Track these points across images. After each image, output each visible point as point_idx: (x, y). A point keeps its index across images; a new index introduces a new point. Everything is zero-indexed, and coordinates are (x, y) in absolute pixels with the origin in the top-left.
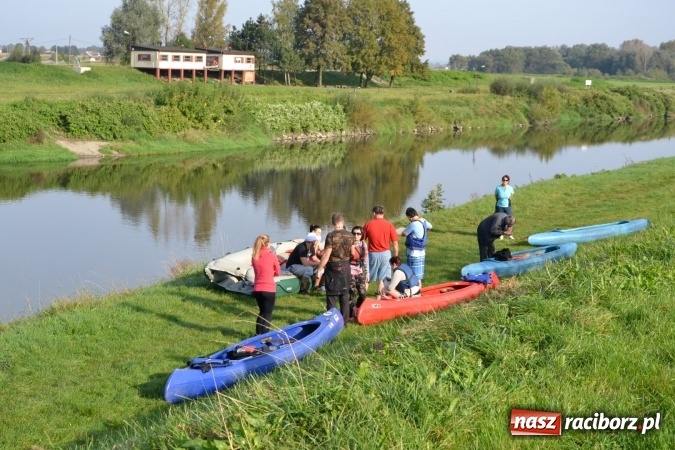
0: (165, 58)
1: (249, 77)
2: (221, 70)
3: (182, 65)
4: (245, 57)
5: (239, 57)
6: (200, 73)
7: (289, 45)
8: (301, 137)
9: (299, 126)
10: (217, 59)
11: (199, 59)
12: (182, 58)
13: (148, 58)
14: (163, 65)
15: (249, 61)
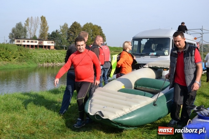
0: (24, 42)
1: (52, 48)
2: (43, 46)
3: (30, 44)
4: (51, 42)
5: (49, 42)
6: (36, 46)
7: (65, 39)
8: (51, 64)
9: (50, 60)
10: (42, 42)
11: (36, 42)
12: (30, 42)
13: (19, 42)
14: (24, 44)
15: (52, 43)
